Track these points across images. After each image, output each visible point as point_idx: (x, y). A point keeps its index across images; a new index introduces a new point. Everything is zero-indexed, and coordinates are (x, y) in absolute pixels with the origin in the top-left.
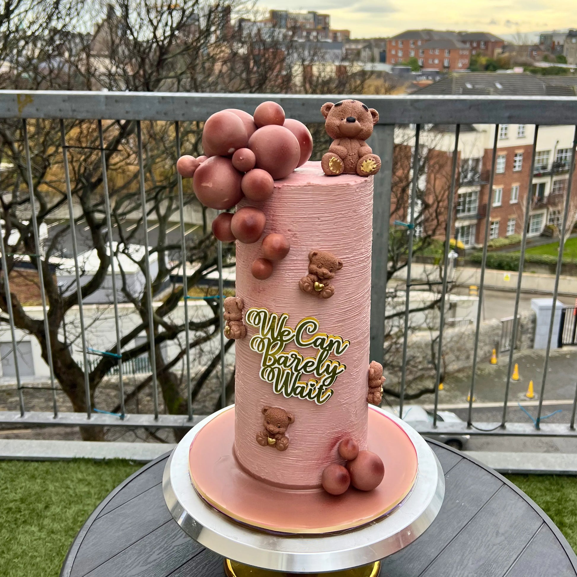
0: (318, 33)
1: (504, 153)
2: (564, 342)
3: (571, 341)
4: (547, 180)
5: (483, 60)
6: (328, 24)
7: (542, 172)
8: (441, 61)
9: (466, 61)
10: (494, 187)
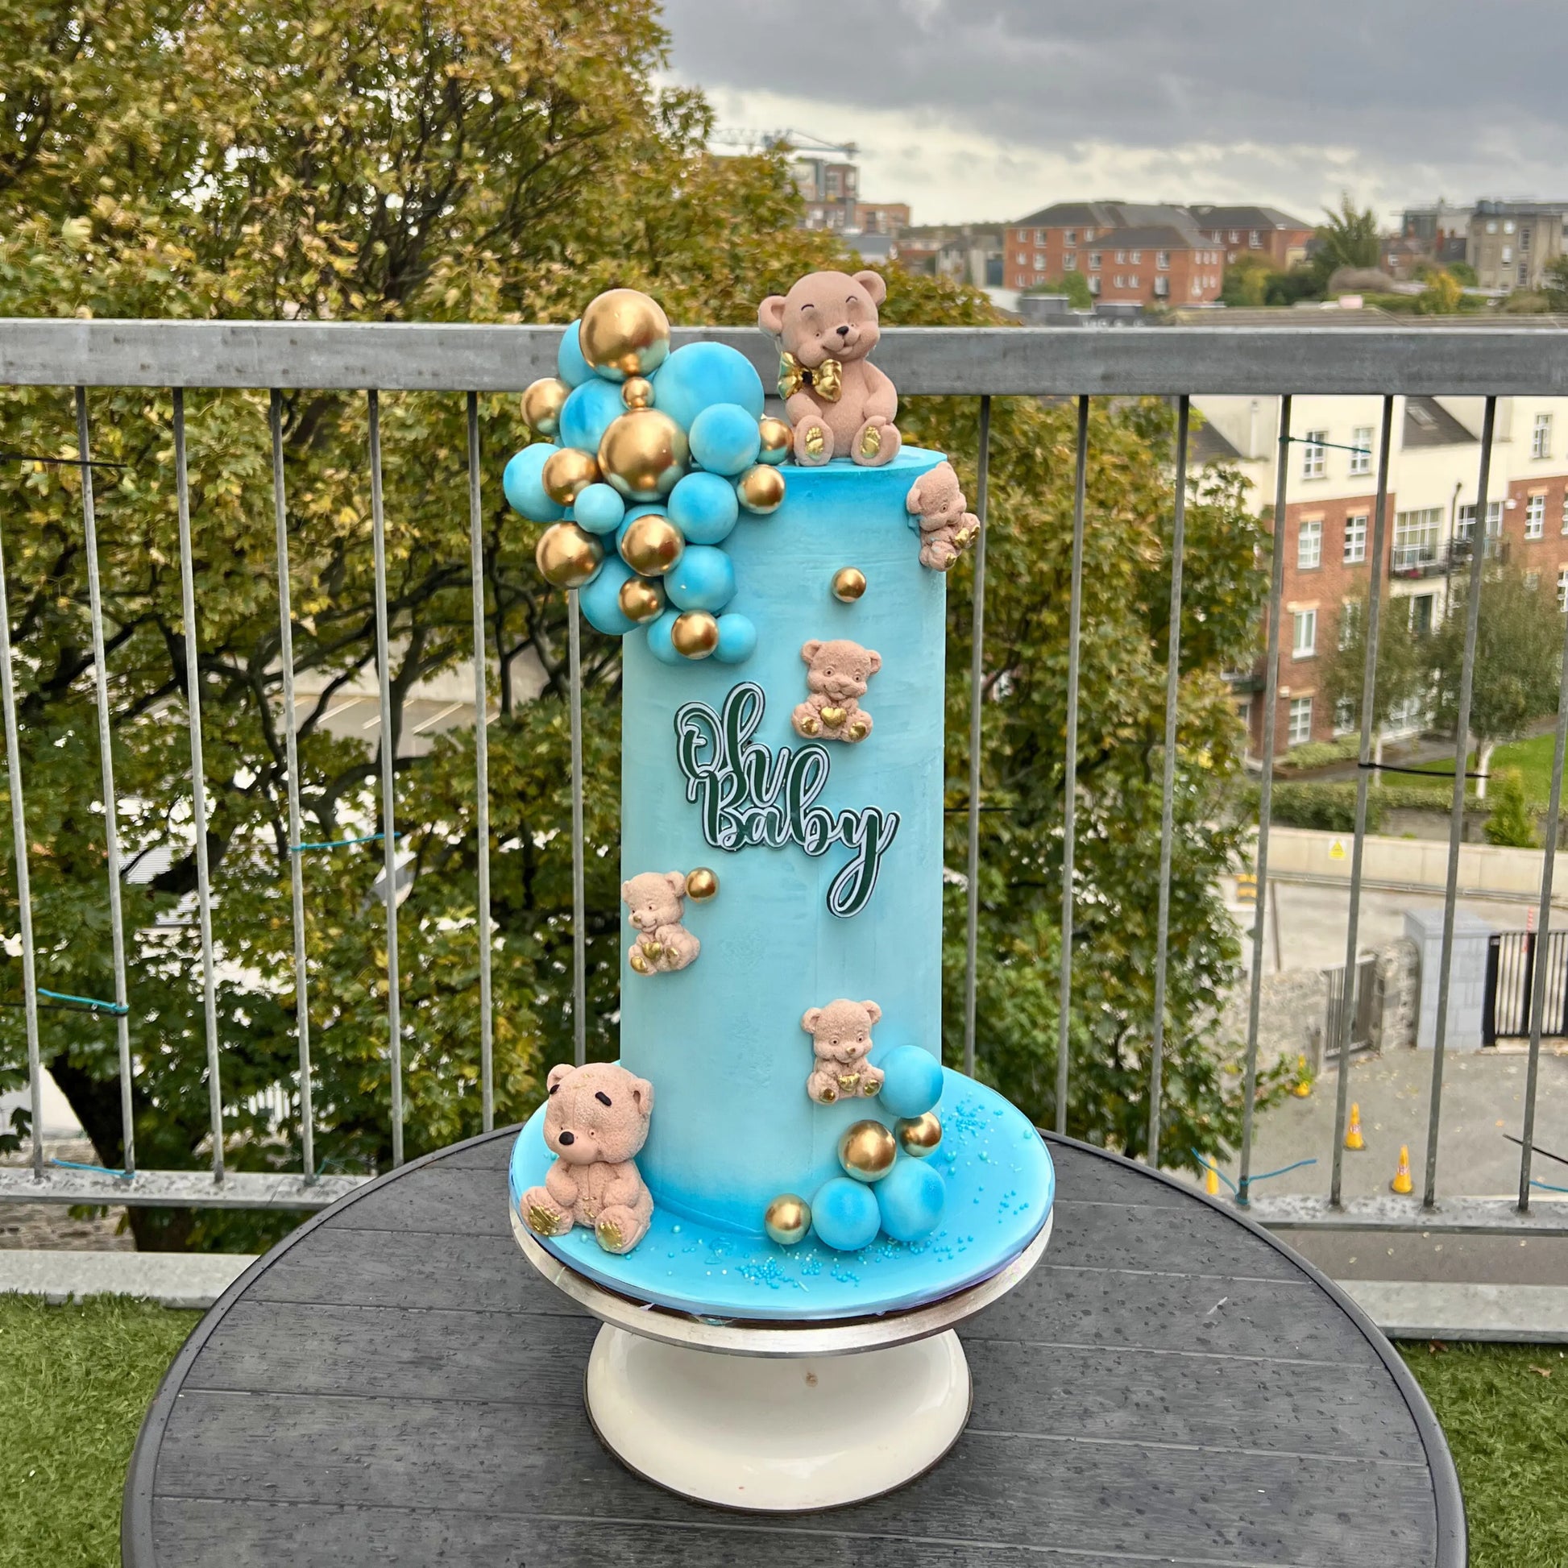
0: (826, 213)
1: (1317, 517)
2: (1501, 1027)
3: (1518, 1029)
4: (1436, 587)
5: (1258, 278)
6: (854, 188)
7: (1420, 565)
8: (1147, 281)
9: (1214, 282)
10: (1293, 606)
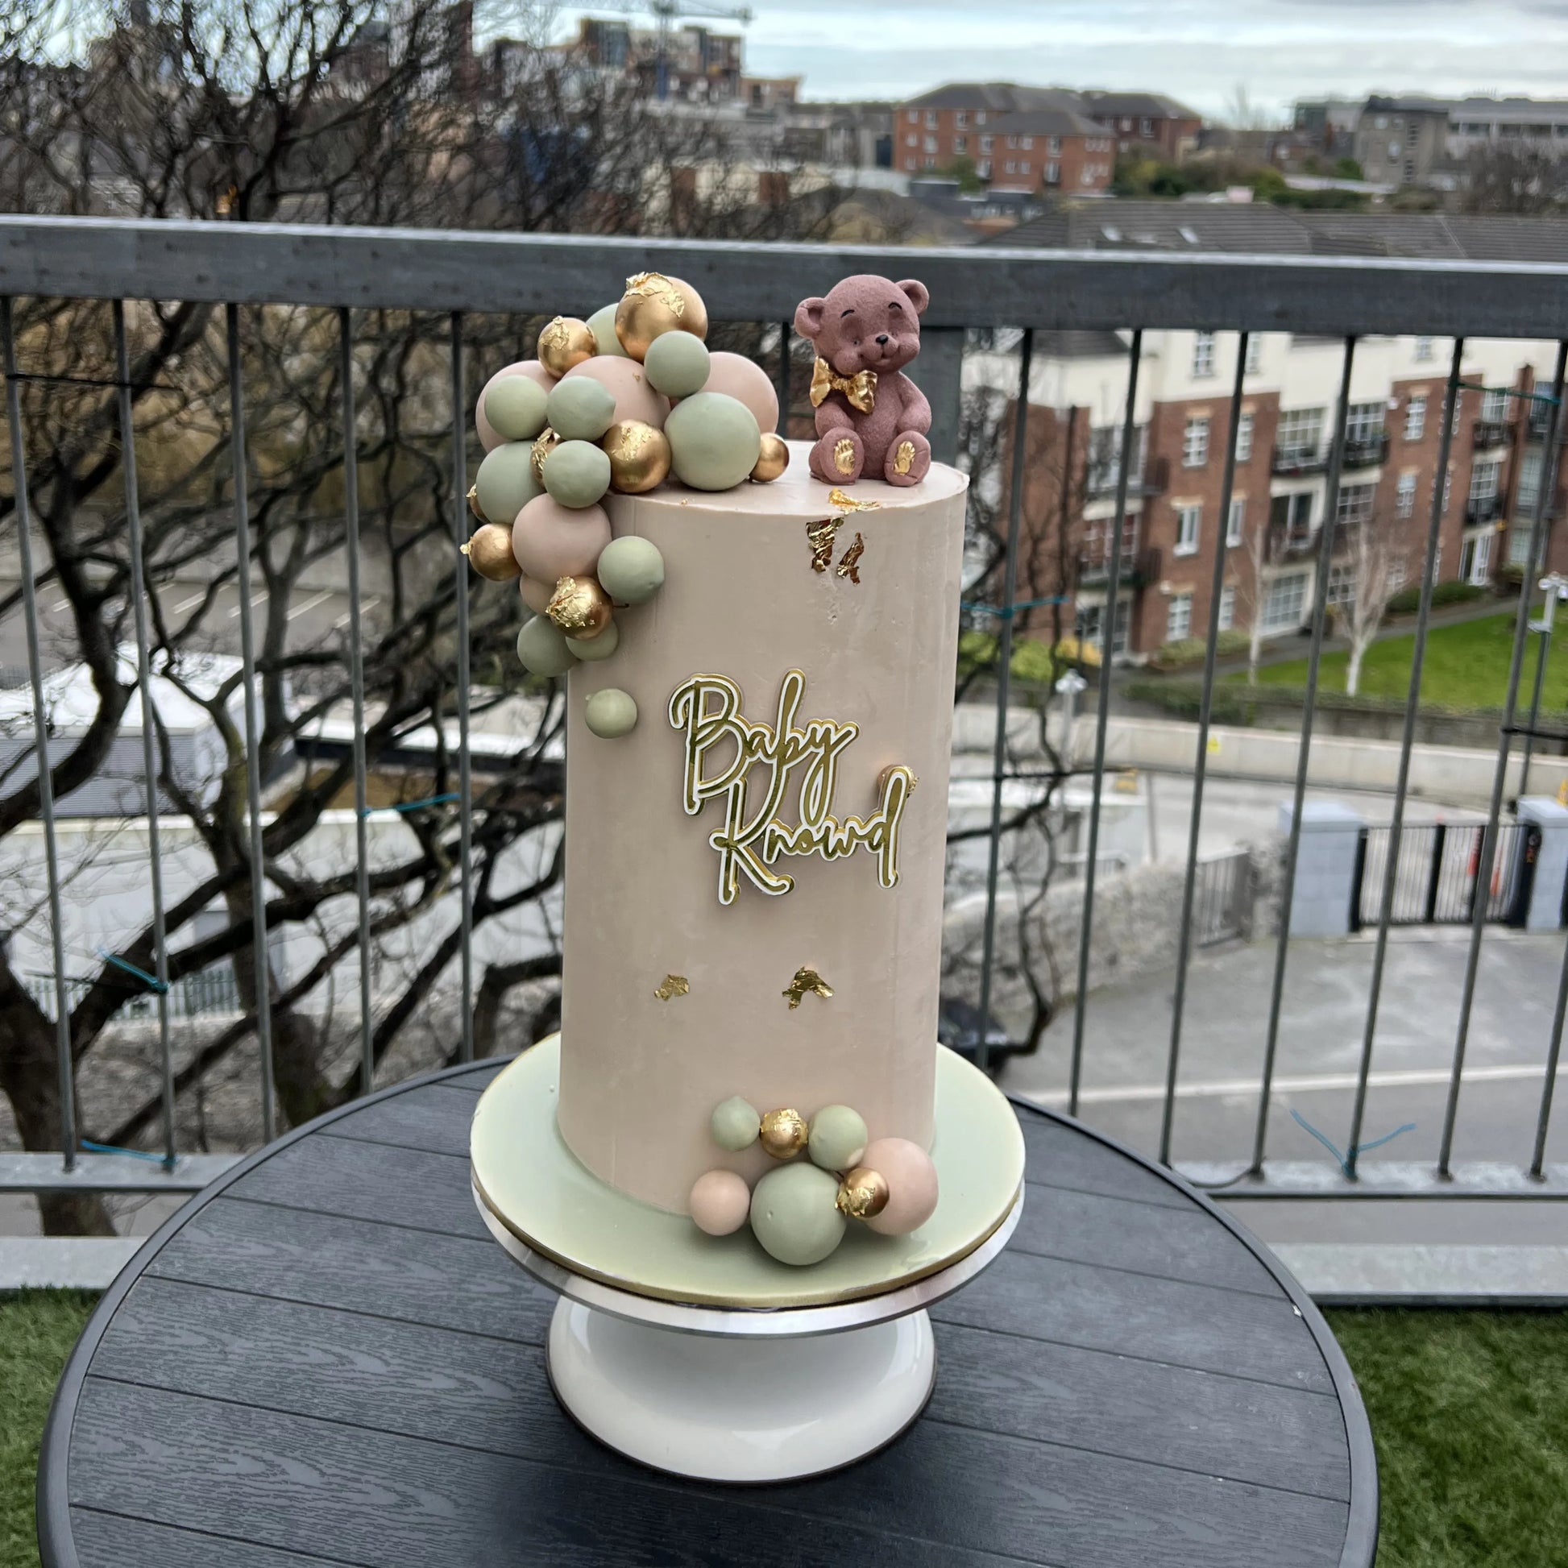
0: (710, 85)
1: (1202, 414)
2: (1365, 916)
4: (1318, 488)
5: (1149, 169)
6: (738, 61)
7: (1303, 463)
8: (1039, 168)
9: (1104, 170)
10: (1178, 503)
